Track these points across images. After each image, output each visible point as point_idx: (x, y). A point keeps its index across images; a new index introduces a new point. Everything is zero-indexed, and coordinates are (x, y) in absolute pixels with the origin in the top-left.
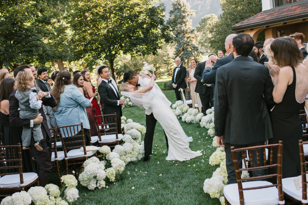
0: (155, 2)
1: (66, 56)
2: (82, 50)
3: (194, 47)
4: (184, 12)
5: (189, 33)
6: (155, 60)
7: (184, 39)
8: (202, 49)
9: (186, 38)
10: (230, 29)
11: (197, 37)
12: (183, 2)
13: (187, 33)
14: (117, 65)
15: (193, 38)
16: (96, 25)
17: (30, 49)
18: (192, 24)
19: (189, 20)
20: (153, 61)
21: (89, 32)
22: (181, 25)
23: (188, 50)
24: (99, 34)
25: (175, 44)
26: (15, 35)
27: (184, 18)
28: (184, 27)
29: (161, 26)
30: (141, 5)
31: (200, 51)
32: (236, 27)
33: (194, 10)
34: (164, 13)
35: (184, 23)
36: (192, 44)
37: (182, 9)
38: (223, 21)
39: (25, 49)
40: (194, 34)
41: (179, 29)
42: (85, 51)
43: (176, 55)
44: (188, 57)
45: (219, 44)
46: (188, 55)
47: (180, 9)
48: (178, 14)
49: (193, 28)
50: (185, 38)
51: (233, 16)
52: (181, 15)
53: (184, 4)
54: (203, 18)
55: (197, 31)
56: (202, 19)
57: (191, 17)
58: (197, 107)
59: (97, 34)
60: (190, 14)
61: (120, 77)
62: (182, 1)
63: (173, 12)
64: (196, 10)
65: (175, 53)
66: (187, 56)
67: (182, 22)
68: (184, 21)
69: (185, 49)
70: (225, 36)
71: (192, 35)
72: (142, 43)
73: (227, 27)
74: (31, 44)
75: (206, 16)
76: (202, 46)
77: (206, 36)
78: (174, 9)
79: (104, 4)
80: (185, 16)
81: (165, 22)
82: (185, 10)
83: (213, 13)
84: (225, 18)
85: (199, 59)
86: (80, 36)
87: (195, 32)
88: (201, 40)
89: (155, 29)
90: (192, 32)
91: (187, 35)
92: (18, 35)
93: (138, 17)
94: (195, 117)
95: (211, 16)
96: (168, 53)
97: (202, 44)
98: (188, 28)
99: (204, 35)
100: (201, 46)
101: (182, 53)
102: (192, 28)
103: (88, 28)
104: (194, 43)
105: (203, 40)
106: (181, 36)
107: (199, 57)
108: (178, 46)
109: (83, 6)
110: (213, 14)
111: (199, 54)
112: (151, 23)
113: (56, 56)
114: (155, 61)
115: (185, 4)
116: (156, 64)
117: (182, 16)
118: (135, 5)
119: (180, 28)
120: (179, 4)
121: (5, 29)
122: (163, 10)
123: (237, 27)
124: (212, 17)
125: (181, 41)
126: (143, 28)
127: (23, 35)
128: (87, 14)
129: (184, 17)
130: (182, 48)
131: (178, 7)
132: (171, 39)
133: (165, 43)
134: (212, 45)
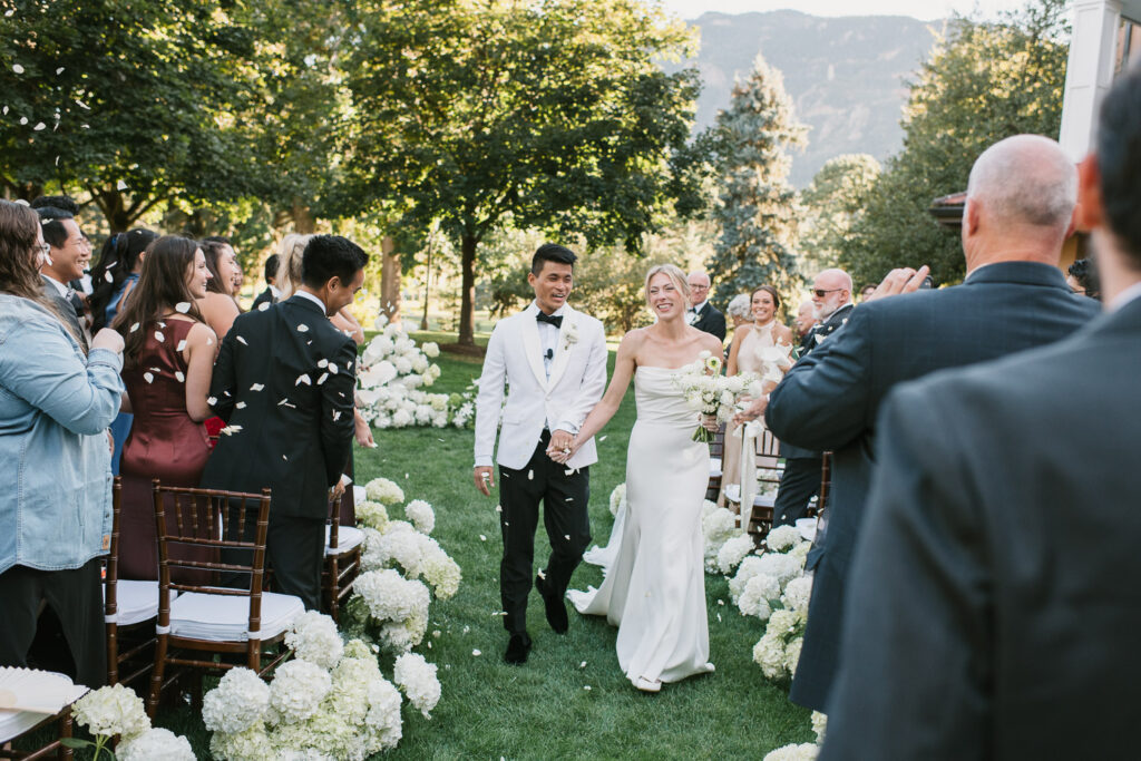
0: (669, 60)
1: (292, 190)
2: (368, 182)
3: (781, 256)
4: (769, 124)
5: (773, 200)
6: (636, 274)
7: (752, 219)
8: (808, 267)
9: (758, 216)
10: (922, 211)
11: (797, 220)
12: (771, 90)
13: (764, 200)
14: (499, 266)
15: (785, 222)
16: (440, 103)
17: (138, 130)
18: (788, 173)
19: (781, 156)
20: (629, 275)
21: (403, 119)
22: (751, 170)
23: (758, 259)
24: (439, 135)
25: (717, 232)
26: (89, 65)
27: (766, 147)
28: (760, 176)
29: (674, 150)
30: (614, 60)
31: (800, 271)
32: (947, 205)
33: (805, 126)
34: (692, 107)
35: (763, 162)
36: (776, 241)
37: (765, 114)
38: (902, 178)
39: (118, 129)
40: (791, 207)
41: (740, 180)
42: (379, 188)
43: (713, 270)
44: (754, 285)
45: (871, 259)
46: (755, 278)
47: (759, 112)
48: (748, 128)
49: (791, 188)
50: (754, 215)
51: (944, 164)
52: (755, 133)
53: (773, 97)
54: (830, 163)
55: (801, 200)
56: (826, 167)
57: (791, 148)
58: (737, 500)
59: (433, 133)
60: (790, 135)
61: (505, 311)
62: (769, 86)
63: (730, 118)
64: (812, 128)
65: (711, 262)
66: (749, 280)
67: (754, 159)
68: (763, 157)
69: (750, 255)
70: (900, 232)
71: (782, 213)
72: (588, 196)
73: (914, 200)
74: (149, 115)
75: (843, 157)
76: (811, 257)
77: (831, 226)
78: (735, 109)
79: (478, 29)
80: (770, 139)
81: (689, 136)
82: (776, 118)
83: (868, 153)
84: (913, 166)
85: (789, 299)
86: (368, 129)
87: (796, 203)
88: (809, 236)
89: (651, 157)
90: (785, 199)
91: (763, 209)
92: (100, 67)
93: (594, 99)
94: (716, 544)
95: (861, 163)
96: (686, 258)
97: (810, 252)
98: (774, 184)
99: (824, 220)
100: (807, 257)
101: (735, 268)
102: (785, 187)
103: (404, 105)
104: (786, 240)
105: (815, 237)
106: (742, 207)
107: (790, 291)
108: (727, 240)
109: (398, 20)
110: (868, 158)
111: (792, 281)
112: (637, 133)
113: (252, 184)
114: (634, 277)
115: (777, 99)
116: (636, 289)
117: (759, 136)
118: (590, 52)
119: (745, 178)
120: (756, 94)
121: (46, 30)
122: (690, 94)
123: (953, 205)
124: (861, 167)
125: (738, 223)
126: (605, 146)
127: (120, 74)
128: (408, 54)
129: (766, 143)
130: (737, 249)
131: (752, 102)
132: (700, 204)
133: (673, 213)
134: (847, 256)
